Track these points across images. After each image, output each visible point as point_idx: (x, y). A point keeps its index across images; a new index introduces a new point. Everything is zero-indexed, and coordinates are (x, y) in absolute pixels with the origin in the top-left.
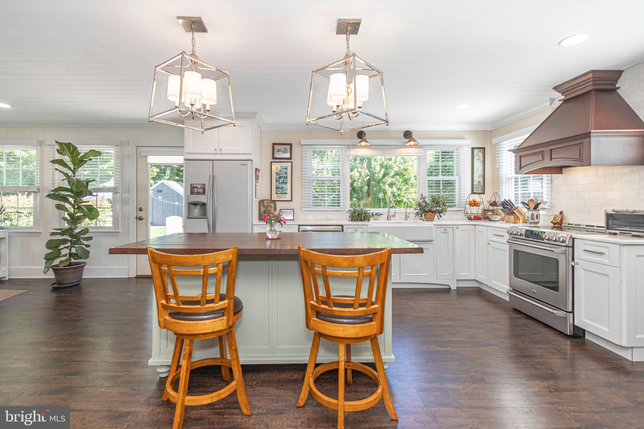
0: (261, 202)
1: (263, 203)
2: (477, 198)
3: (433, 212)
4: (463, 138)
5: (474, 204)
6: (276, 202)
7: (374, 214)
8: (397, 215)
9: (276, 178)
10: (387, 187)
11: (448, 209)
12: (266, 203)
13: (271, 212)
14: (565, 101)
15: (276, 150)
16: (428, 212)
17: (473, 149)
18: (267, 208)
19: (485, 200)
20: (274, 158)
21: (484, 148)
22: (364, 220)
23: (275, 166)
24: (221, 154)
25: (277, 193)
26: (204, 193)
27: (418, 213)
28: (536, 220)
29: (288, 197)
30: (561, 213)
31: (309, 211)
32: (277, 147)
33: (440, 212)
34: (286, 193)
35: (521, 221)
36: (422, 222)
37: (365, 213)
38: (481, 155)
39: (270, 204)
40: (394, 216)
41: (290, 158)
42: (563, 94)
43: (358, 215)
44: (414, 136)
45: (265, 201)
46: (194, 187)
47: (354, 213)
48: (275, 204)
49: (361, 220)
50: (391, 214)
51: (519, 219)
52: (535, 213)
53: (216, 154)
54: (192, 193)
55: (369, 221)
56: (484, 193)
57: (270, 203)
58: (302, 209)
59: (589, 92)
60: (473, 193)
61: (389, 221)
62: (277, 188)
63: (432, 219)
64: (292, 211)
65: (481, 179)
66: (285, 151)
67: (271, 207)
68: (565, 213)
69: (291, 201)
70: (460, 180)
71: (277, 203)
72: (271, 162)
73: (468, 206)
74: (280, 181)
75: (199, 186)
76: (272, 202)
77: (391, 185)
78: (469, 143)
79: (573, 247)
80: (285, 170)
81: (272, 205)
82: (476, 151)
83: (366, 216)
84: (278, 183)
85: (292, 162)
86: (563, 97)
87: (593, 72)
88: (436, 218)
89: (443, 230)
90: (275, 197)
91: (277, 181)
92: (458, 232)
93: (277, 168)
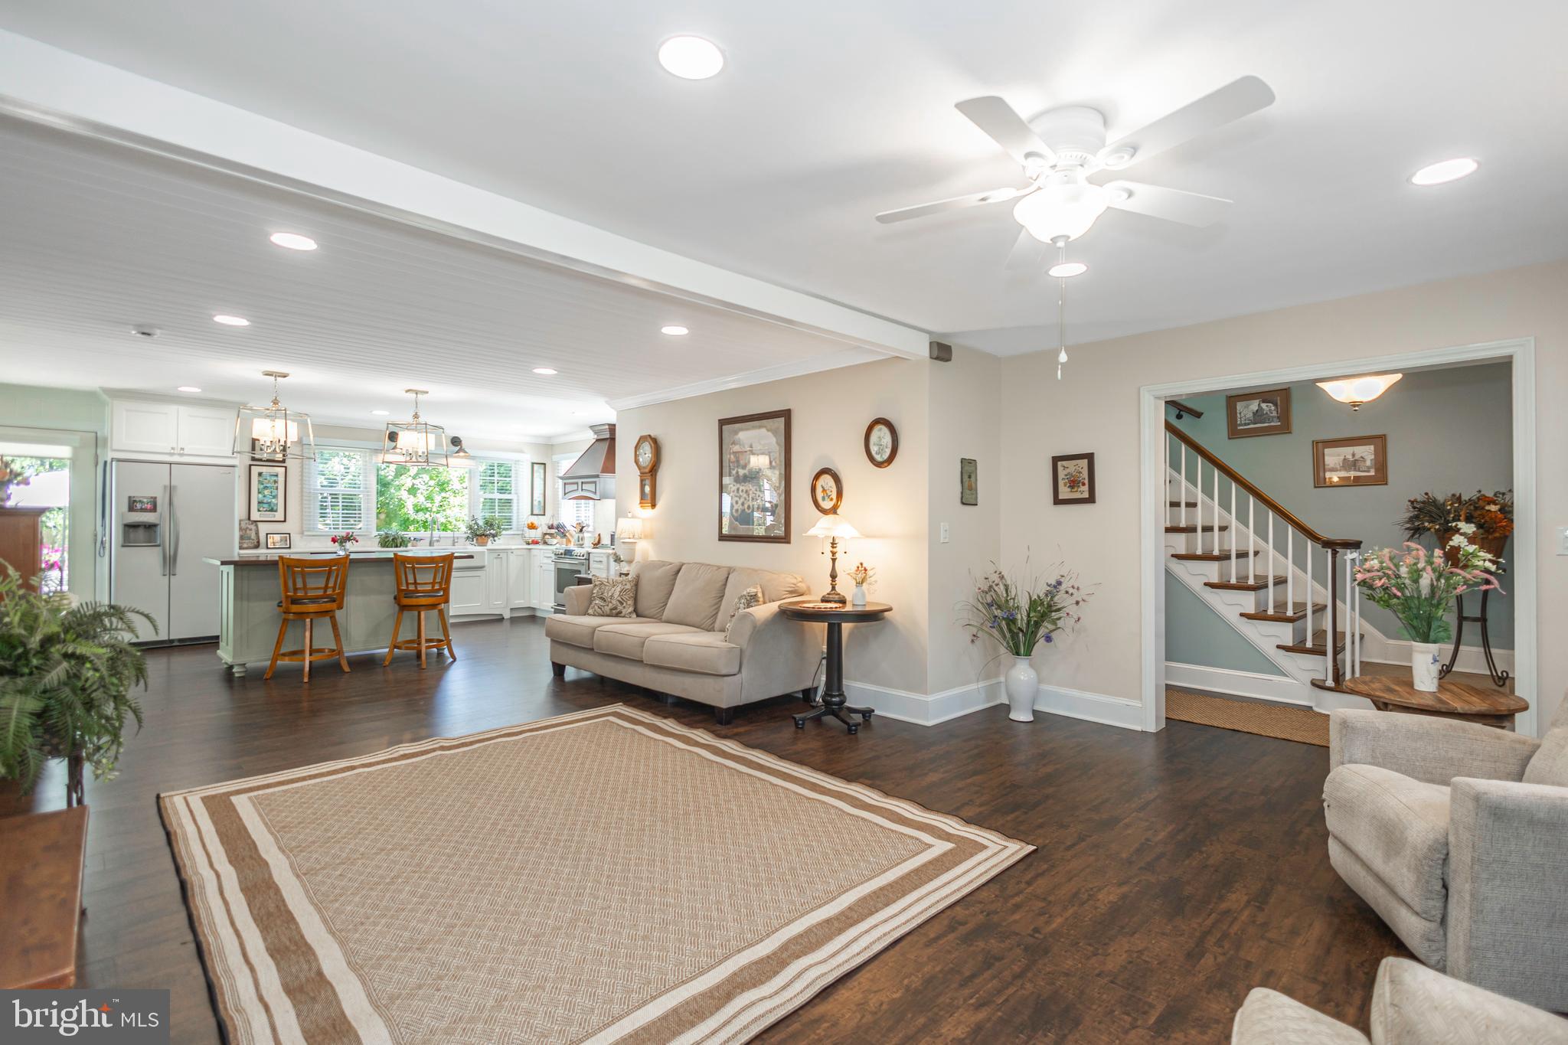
2: (535, 520)
3: (486, 536)
4: (521, 451)
5: (532, 527)
6: (258, 523)
7: (412, 539)
8: (442, 540)
9: (259, 490)
10: (404, 495)
11: (504, 532)
12: (243, 525)
13: (250, 537)
14: (597, 440)
16: (481, 535)
17: (533, 464)
18: (246, 531)
19: (542, 523)
20: (254, 459)
21: (545, 464)
22: (400, 547)
23: (255, 470)
24: (181, 455)
25: (259, 511)
26: (154, 509)
27: (468, 537)
28: (581, 542)
29: (279, 516)
30: (599, 535)
31: (314, 536)
33: (494, 536)
34: (276, 511)
35: (572, 543)
36: (473, 547)
37: (402, 538)
38: (542, 471)
39: (250, 527)
40: (438, 541)
41: (284, 461)
42: (595, 433)
43: (393, 539)
44: (464, 444)
45: (242, 522)
46: (135, 501)
47: (387, 537)
48: (257, 526)
49: (397, 546)
50: (435, 539)
51: (570, 541)
52: (581, 535)
53: (171, 454)
54: (131, 509)
55: (406, 546)
56: (544, 515)
57: (249, 524)
58: (302, 533)
59: (607, 439)
60: (532, 514)
61: (432, 547)
62: (259, 503)
63: (484, 544)
64: (288, 535)
65: (542, 500)
67: (251, 530)
68: (601, 536)
69: (285, 521)
70: (518, 500)
71: (260, 525)
72: (250, 465)
73: (526, 529)
74: (266, 493)
75: (145, 500)
76: (252, 524)
77: (413, 491)
78: (527, 458)
79: (589, 560)
80: (274, 478)
81: (253, 527)
82: (536, 466)
83: (403, 541)
84: (260, 496)
85: (286, 467)
86: (596, 436)
87: (609, 425)
88: (489, 542)
89: (496, 555)
90: (255, 516)
91: (259, 493)
92: (512, 557)
93: (260, 474)
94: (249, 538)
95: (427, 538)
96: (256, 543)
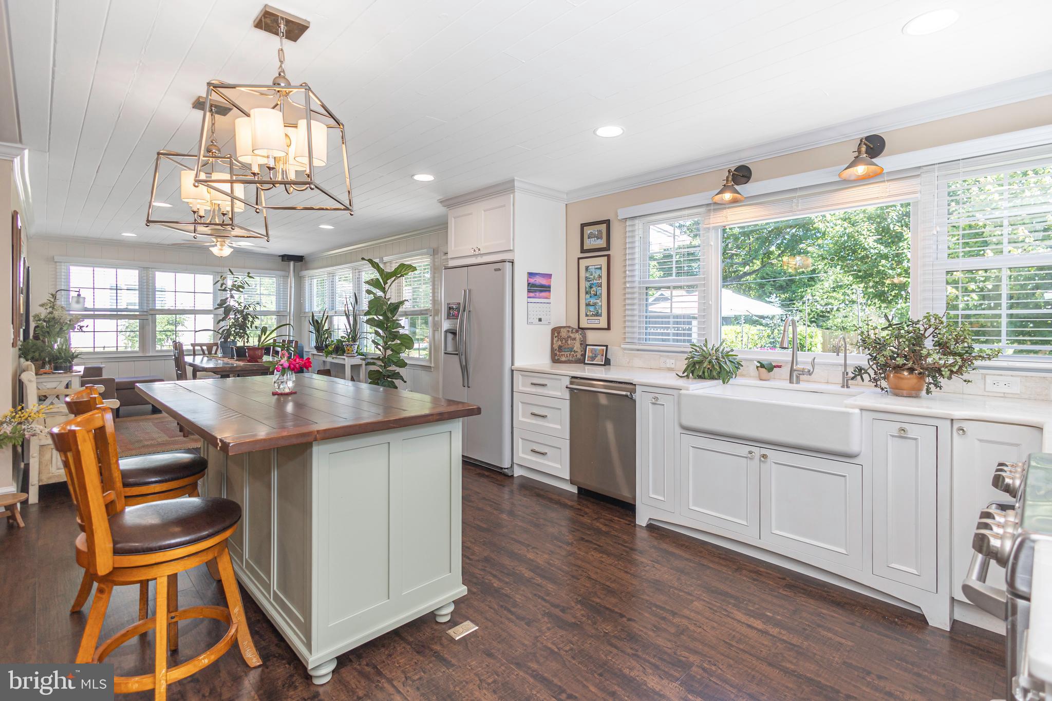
0: (556, 331)
1: (559, 333)
6: (586, 331)
9: (586, 288)
12: (564, 333)
13: (573, 348)
15: (586, 236)
16: (899, 368)
18: (566, 341)
20: (583, 251)
23: (583, 266)
25: (587, 315)
29: (604, 322)
31: (638, 350)
32: (588, 230)
34: (601, 315)
39: (572, 335)
40: (808, 372)
41: (608, 248)
44: (890, 146)
45: (562, 329)
46: (450, 308)
48: (585, 335)
49: (702, 378)
50: (800, 367)
54: (449, 315)
57: (572, 333)
58: (621, 346)
61: (795, 386)
62: (587, 305)
64: (605, 348)
66: (599, 237)
67: (574, 339)
69: (609, 328)
71: (588, 334)
72: (579, 259)
74: (592, 292)
75: (454, 307)
76: (579, 332)
80: (598, 272)
81: (578, 336)
84: (588, 296)
85: (608, 256)
89: (894, 428)
90: (586, 322)
91: (587, 293)
93: (587, 268)
94: (571, 350)
95: (787, 362)
96: (579, 356)
